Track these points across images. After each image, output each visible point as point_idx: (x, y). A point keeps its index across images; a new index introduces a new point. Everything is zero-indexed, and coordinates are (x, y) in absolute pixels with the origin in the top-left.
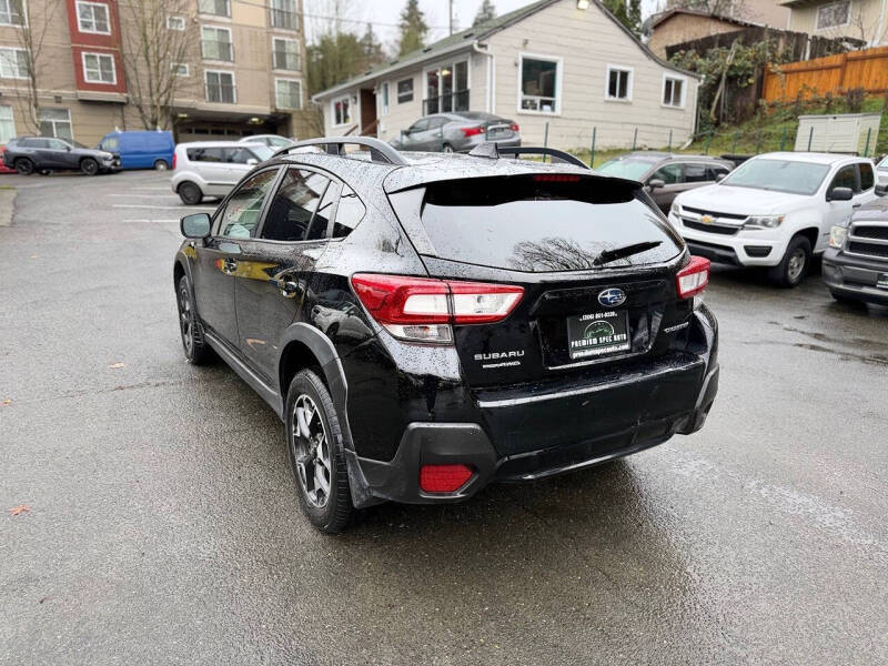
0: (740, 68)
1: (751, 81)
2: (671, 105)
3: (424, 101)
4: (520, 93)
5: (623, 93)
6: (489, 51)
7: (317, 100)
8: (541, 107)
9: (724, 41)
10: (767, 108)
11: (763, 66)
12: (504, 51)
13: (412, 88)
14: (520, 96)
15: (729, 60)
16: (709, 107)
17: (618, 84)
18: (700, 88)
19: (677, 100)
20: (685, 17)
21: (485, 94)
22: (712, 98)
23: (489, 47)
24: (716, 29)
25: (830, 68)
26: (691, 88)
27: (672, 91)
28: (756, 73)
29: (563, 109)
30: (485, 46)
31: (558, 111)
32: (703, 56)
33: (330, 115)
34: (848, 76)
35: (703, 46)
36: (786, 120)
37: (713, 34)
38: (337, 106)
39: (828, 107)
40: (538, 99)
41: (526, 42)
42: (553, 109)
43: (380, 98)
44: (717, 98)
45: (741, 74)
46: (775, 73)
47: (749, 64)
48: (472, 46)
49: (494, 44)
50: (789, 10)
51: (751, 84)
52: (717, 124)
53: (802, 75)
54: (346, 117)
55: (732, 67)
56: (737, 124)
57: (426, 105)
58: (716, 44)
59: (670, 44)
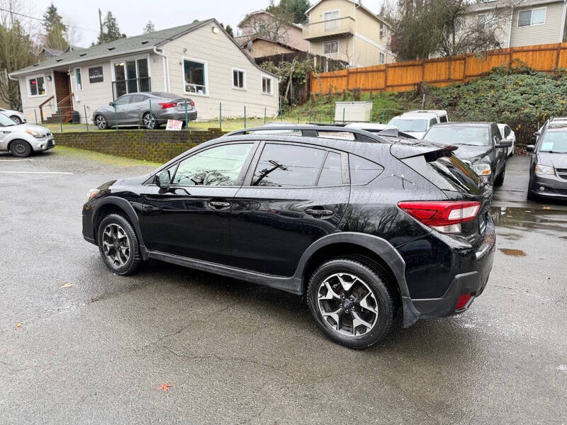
0: (298, 74)
1: (304, 81)
2: (266, 93)
3: (113, 83)
4: (184, 82)
5: (241, 85)
6: (163, 53)
7: (12, 77)
8: (197, 91)
9: (287, 58)
10: (314, 96)
11: (309, 74)
12: (172, 55)
13: (101, 73)
14: (185, 83)
15: (292, 69)
16: (284, 95)
17: (238, 78)
18: (279, 84)
19: (269, 90)
20: (262, 42)
21: (163, 81)
22: (285, 89)
23: (163, 51)
24: (281, 51)
25: (342, 76)
26: (275, 83)
27: (266, 84)
28: (307, 77)
29: (210, 93)
30: (160, 51)
31: (207, 94)
32: (276, 65)
33: (25, 89)
34: (350, 81)
35: (276, 59)
36: (325, 104)
37: (279, 53)
38: (32, 81)
39: (345, 97)
40: (195, 86)
41: (185, 50)
42: (204, 92)
43: (73, 78)
44: (288, 90)
45: (299, 77)
46: (316, 78)
47: (303, 72)
48: (152, 50)
49: (167, 50)
50: (309, 42)
51: (304, 83)
52: (290, 104)
53: (329, 79)
54: (41, 91)
55: (294, 73)
56: (300, 104)
57: (115, 85)
58: (283, 59)
59: (256, 57)
